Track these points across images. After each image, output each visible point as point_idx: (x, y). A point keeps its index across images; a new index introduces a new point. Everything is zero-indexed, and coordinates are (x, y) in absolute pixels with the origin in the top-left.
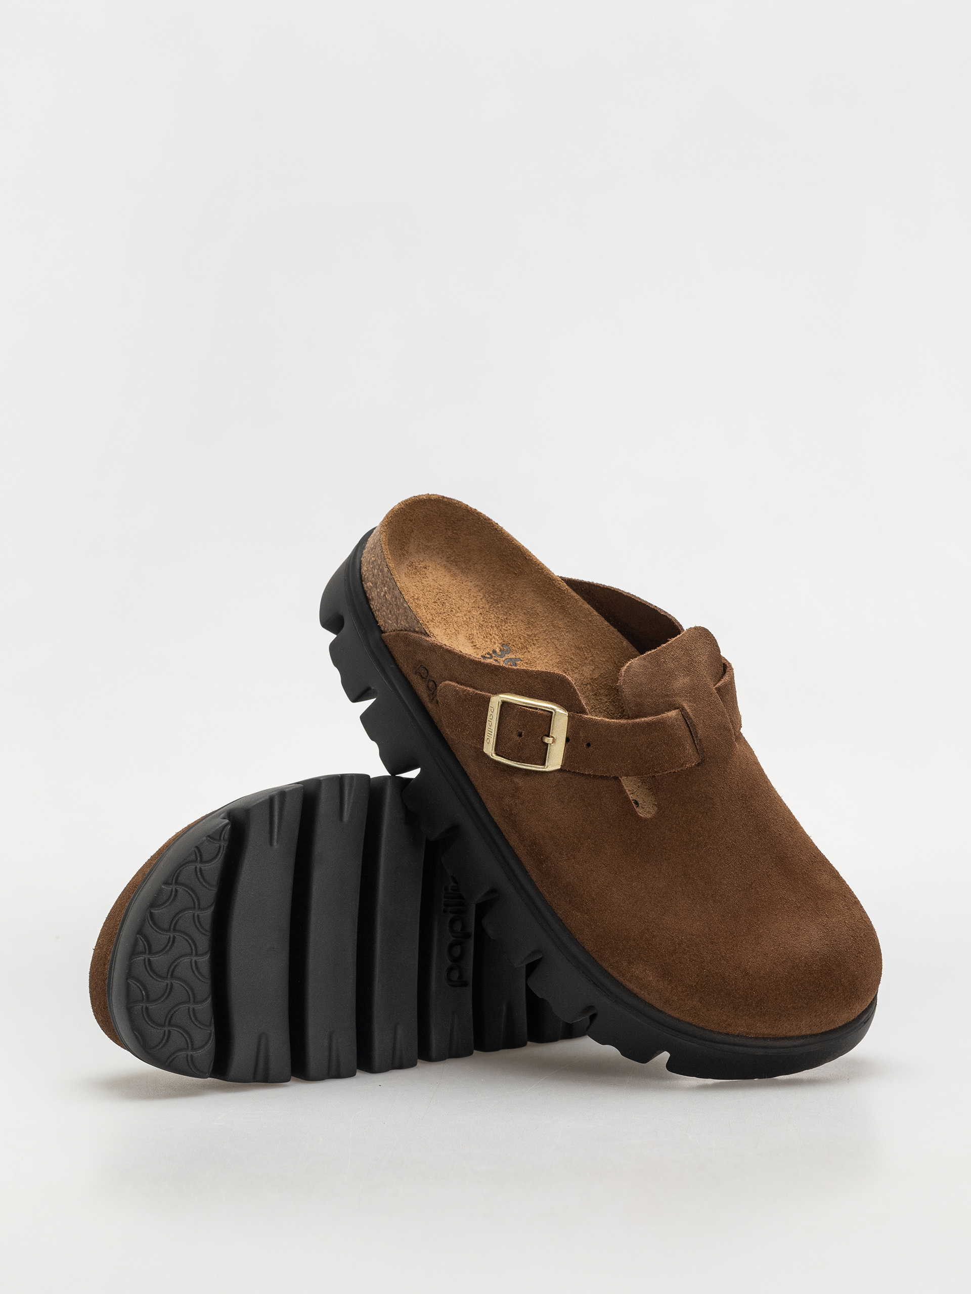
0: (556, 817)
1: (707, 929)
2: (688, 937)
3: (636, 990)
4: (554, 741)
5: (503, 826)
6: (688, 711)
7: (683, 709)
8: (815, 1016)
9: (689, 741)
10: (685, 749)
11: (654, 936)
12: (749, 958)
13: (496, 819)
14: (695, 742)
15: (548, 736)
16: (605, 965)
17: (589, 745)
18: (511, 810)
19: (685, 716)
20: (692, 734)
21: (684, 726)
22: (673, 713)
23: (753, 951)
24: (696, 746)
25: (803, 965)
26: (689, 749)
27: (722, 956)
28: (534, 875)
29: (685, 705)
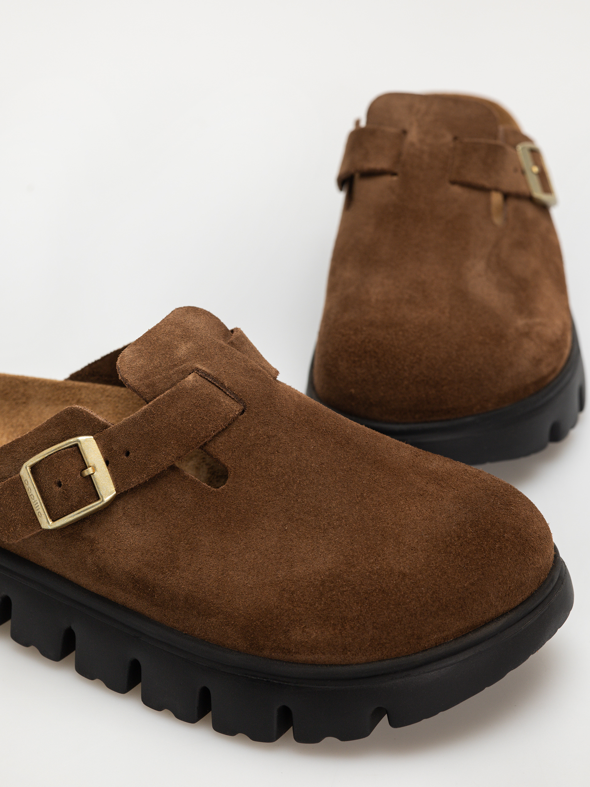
0: (140, 542)
1: (342, 557)
2: (327, 573)
3: (310, 658)
4: (94, 469)
5: (103, 590)
6: (204, 369)
7: (198, 370)
8: (500, 584)
9: (221, 394)
10: (219, 403)
11: (293, 593)
12: (398, 560)
13: (93, 589)
14: (227, 393)
15: (86, 468)
16: (266, 653)
17: (128, 454)
18: (98, 566)
19: (204, 376)
20: (219, 388)
21: (207, 384)
22: (190, 377)
23: (398, 551)
24: (230, 396)
25: (456, 539)
26: (226, 401)
27: (370, 572)
28: (153, 612)
29: (199, 366)
